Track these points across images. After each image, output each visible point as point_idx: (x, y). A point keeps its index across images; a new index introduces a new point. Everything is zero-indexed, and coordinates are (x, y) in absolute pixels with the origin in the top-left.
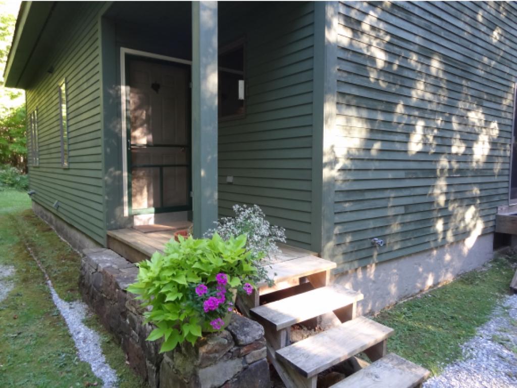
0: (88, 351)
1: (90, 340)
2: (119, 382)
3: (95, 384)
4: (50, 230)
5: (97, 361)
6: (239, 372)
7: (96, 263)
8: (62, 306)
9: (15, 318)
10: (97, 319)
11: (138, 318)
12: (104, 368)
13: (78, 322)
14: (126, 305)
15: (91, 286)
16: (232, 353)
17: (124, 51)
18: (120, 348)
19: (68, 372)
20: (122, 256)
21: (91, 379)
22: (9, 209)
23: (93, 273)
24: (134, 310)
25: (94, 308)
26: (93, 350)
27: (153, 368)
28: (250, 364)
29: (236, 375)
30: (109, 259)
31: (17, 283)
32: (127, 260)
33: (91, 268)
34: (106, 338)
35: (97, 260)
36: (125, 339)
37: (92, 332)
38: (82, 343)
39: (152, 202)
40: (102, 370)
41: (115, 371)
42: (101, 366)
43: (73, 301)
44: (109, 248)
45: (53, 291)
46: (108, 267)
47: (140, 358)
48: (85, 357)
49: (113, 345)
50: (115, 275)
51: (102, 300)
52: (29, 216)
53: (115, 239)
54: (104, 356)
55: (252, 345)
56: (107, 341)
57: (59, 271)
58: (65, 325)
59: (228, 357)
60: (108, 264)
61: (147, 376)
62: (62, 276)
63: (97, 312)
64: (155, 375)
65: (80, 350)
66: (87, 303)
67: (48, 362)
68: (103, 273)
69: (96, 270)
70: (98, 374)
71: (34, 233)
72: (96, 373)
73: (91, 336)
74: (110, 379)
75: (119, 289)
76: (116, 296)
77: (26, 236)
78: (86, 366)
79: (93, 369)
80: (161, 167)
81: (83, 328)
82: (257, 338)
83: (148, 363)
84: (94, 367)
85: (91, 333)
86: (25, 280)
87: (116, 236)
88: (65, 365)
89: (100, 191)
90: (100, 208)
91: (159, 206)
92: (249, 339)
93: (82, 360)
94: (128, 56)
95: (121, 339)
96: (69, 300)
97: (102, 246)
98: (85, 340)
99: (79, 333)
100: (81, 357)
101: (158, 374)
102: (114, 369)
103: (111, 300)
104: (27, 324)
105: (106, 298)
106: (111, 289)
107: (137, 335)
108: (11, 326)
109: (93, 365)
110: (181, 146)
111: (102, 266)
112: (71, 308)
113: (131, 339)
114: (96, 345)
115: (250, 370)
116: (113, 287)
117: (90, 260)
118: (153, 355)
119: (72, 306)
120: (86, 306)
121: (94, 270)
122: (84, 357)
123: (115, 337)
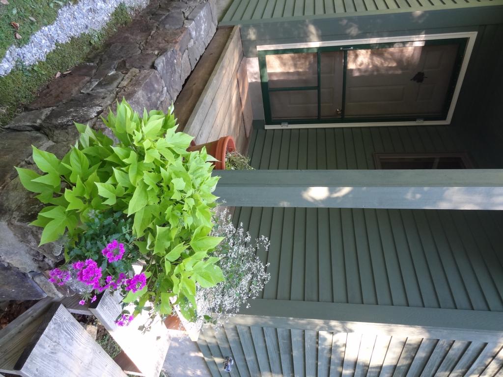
0: (75, 18)
1: (94, 18)
2: (24, 69)
3: (18, 36)
5: (59, 32)
6: (17, 268)
7: (195, 17)
10: (126, 23)
11: (111, 92)
12: (48, 44)
14: (134, 69)
15: (169, 11)
16: (43, 260)
17: (472, 36)
18: (81, 62)
20: (206, 49)
21: (26, 29)
23: (184, 13)
24: (125, 83)
25: (141, 17)
26: (77, 25)
27: (39, 121)
28: (33, 280)
29: (12, 265)
30: (202, 33)
32: (201, 57)
33: (191, 9)
34: (96, 39)
35: (201, 17)
36: (92, 68)
37: (106, 18)
38: (89, 7)
39: (275, 78)
40: (44, 41)
41: (44, 59)
42: (51, 39)
44: (217, 29)
46: (190, 34)
47: (58, 96)
49: (86, 49)
50: (177, 47)
51: (147, 29)
53: (228, 37)
54: (68, 40)
56: (92, 42)
59: (35, 256)
60: (194, 33)
61: (32, 110)
63: (135, 22)
64: (28, 124)
65: (76, 7)
66: (148, 7)
68: (183, 29)
69: (187, 19)
72: (38, 34)
73: (99, 19)
74: (29, 55)
75: (158, 55)
76: (150, 52)
78: (50, 17)
79: (45, 29)
80: (318, 88)
81: (111, 6)
82: (73, 288)
83: (47, 111)
84: (50, 30)
85: (104, 18)
87: (232, 39)
89: (288, 14)
90: (267, 15)
91: (270, 86)
93: (60, 11)
94: (465, 41)
95: (93, 62)
97: (220, 20)
98: (93, 11)
100: (65, 9)
101: (30, 128)
102: (47, 58)
103: (146, 43)
105: (150, 35)
106: (159, 43)
107: (89, 91)
109: (52, 28)
110: (343, 111)
111: (191, 26)
113: (87, 78)
114: (87, 27)
115: (24, 281)
116: (161, 45)
117: (201, 8)
118: (54, 122)
120: (144, 6)
121: (186, 15)
122: (65, 14)
123: (99, 51)
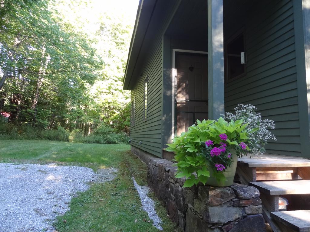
0: (148, 207)
1: (150, 203)
2: (162, 224)
3: (149, 221)
4: (138, 158)
5: (152, 212)
6: (239, 218)
7: (155, 162)
8: (138, 187)
9: (115, 188)
10: (154, 194)
11: (175, 185)
13: (144, 194)
14: (169, 179)
15: (152, 176)
16: (234, 202)
17: (174, 50)
18: (165, 209)
19: (135, 213)
21: (147, 219)
22: (121, 150)
23: (153, 168)
24: (173, 181)
25: (153, 188)
26: (151, 207)
27: (182, 215)
28: (248, 215)
29: (237, 219)
31: (119, 175)
33: (153, 166)
34: (158, 203)
41: (161, 218)
42: (154, 215)
43: (143, 186)
44: (163, 158)
45: (134, 181)
46: (161, 163)
47: (175, 211)
48: (146, 209)
49: (161, 206)
50: (164, 166)
51: (157, 182)
52: (128, 153)
55: (249, 200)
57: (139, 173)
58: (138, 194)
59: (230, 204)
61: (179, 222)
62: (140, 175)
63: (155, 190)
64: (183, 220)
65: (144, 206)
66: (150, 187)
67: (127, 207)
68: (159, 166)
69: (155, 166)
70: (152, 218)
71: (130, 159)
72: (150, 217)
74: (158, 222)
75: (166, 171)
76: (164, 177)
77: (126, 160)
78: (145, 213)
79: (149, 215)
80: (194, 113)
81: (147, 198)
82: (254, 196)
83: (179, 212)
85: (150, 200)
86: (123, 174)
88: (135, 210)
92: (247, 195)
93: (144, 210)
94: (176, 53)
95: (165, 203)
96: (141, 185)
98: (146, 202)
99: (144, 199)
101: (185, 218)
103: (162, 180)
104: (120, 191)
105: (159, 180)
106: (162, 174)
107: (174, 196)
108: (113, 190)
109: (149, 213)
111: (158, 163)
112: (142, 188)
113: (170, 200)
114: (152, 205)
115: (249, 219)
116: (163, 172)
117: (153, 161)
118: (182, 206)
119: (143, 188)
120: (150, 189)
123: (162, 202)
